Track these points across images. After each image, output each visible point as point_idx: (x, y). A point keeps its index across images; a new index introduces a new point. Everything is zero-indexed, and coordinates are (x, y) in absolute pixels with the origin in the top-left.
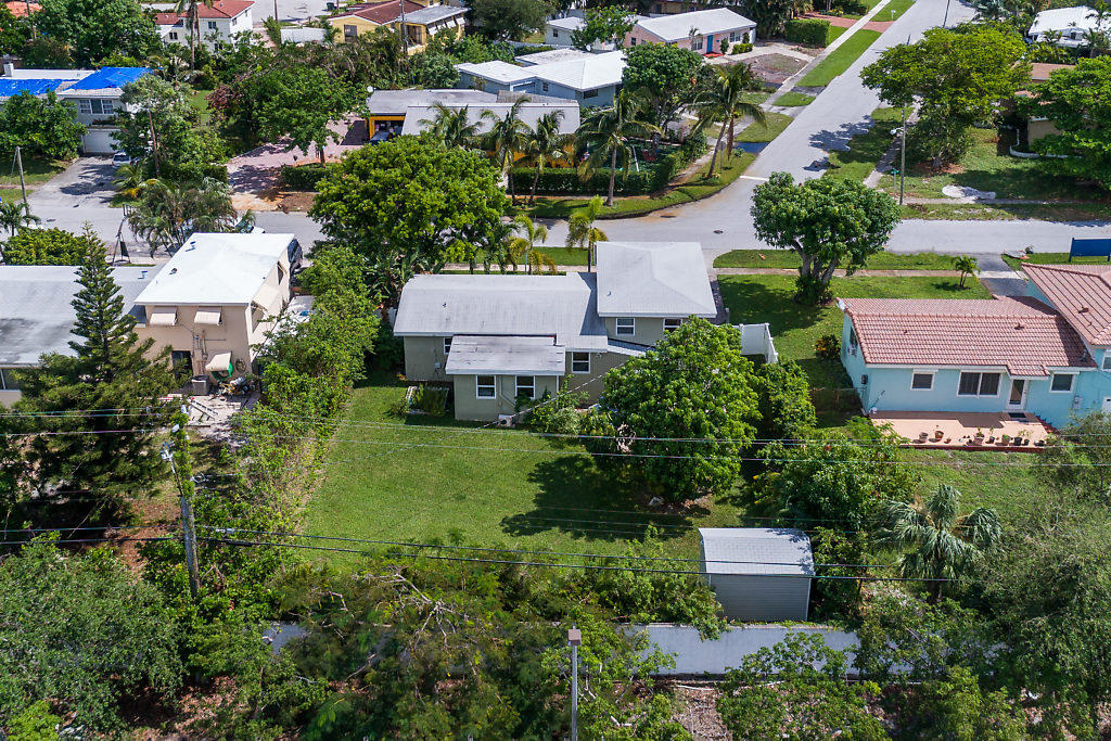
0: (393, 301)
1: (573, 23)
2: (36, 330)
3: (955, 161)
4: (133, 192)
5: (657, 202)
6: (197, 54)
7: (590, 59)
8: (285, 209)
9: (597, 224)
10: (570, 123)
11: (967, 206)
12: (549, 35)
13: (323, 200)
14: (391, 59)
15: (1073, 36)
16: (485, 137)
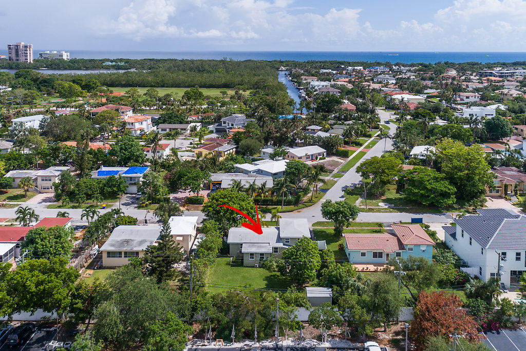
0: (226, 235)
1: (270, 150)
2: (135, 242)
3: (383, 195)
4: (144, 205)
5: (296, 207)
6: (155, 161)
7: (275, 162)
8: (188, 210)
9: (279, 214)
10: (270, 184)
11: (386, 209)
12: (262, 154)
13: (205, 207)
14: (215, 163)
15: (422, 156)
16: (246, 189)
